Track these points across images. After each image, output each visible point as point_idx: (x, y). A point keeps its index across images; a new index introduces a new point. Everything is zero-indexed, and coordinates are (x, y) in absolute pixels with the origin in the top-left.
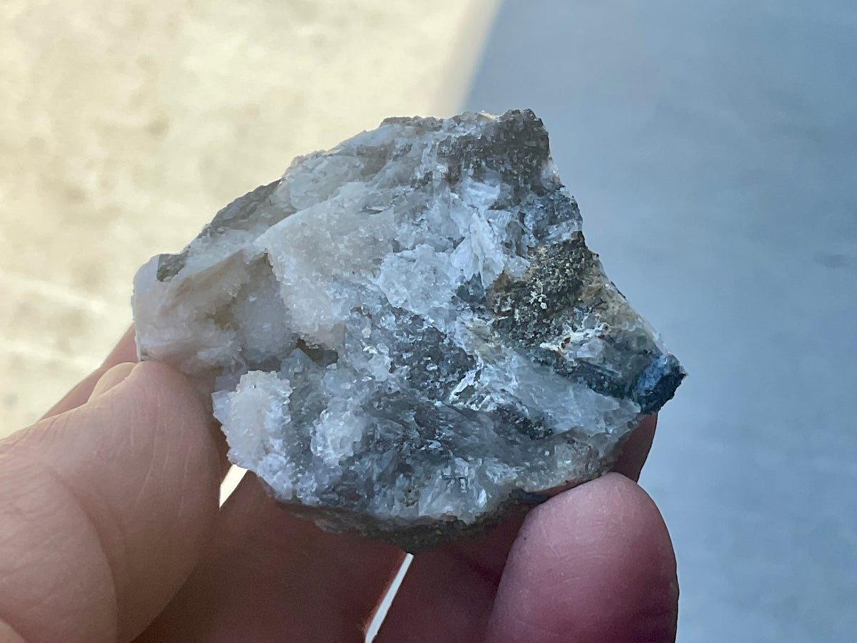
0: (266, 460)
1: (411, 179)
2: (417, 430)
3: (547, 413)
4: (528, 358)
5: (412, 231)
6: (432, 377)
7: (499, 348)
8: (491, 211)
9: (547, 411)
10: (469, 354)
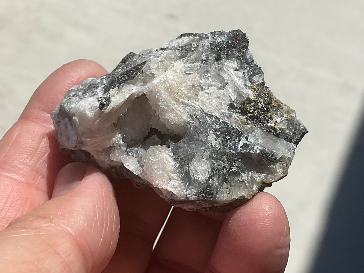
0: (171, 183)
1: (200, 59)
2: (227, 163)
3: (274, 151)
4: (263, 130)
5: (207, 81)
6: (229, 141)
7: (252, 127)
8: (235, 72)
9: (274, 150)
10: (240, 131)
